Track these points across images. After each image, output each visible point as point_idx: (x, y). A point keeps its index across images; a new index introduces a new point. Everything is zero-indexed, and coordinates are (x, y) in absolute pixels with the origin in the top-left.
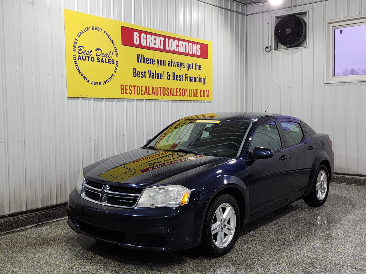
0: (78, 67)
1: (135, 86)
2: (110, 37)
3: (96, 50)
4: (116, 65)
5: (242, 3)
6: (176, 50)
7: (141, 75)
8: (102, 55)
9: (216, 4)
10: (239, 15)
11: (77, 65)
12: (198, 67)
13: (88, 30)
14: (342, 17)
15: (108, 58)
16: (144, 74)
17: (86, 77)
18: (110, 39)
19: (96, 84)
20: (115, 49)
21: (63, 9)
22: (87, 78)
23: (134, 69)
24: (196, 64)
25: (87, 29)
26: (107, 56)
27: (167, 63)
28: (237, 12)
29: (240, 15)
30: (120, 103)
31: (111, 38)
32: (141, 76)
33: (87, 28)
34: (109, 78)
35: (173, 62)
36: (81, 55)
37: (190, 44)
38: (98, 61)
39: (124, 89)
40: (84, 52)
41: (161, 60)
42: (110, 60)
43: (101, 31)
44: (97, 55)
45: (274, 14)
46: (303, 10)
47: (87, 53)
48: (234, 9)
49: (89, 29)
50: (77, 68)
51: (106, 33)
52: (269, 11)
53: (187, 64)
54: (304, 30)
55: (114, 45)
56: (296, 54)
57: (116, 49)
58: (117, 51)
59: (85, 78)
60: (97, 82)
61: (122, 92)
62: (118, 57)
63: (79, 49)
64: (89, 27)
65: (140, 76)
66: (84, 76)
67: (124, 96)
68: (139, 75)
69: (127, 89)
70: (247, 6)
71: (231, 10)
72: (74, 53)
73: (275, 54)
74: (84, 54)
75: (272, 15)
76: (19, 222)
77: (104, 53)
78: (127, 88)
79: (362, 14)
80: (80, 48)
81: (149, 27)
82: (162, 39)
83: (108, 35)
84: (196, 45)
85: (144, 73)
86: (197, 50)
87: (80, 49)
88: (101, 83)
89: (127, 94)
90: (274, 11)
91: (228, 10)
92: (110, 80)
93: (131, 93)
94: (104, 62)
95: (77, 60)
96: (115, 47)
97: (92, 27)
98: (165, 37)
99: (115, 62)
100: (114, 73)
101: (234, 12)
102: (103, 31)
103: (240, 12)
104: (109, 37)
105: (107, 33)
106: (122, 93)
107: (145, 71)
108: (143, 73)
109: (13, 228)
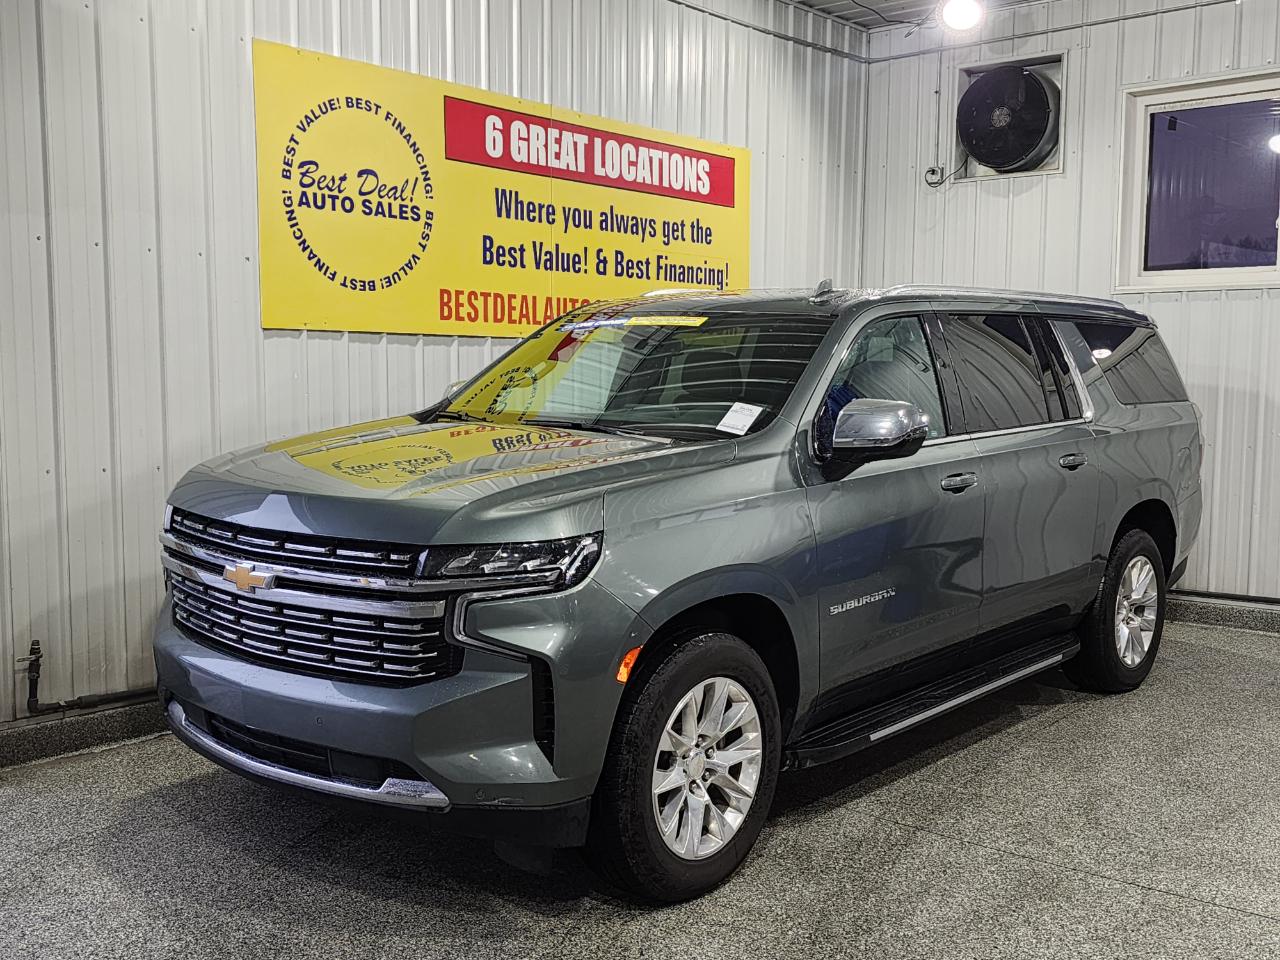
0: (299, 230)
1: (489, 295)
2: (405, 133)
3: (361, 174)
4: (426, 223)
5: (855, 23)
6: (629, 178)
7: (508, 258)
8: (380, 191)
9: (766, 22)
10: (842, 62)
11: (297, 224)
12: (702, 234)
13: (332, 109)
14: (1175, 75)
15: (399, 201)
16: (517, 255)
17: (324, 264)
18: (405, 137)
19: (359, 287)
20: (423, 173)
21: (248, 39)
22: (328, 268)
23: (486, 238)
24: (695, 224)
25: (331, 105)
26: (395, 193)
27: (596, 219)
28: (836, 51)
29: (846, 60)
30: (437, 351)
31: (410, 135)
32: (510, 262)
33: (329, 101)
34: (403, 268)
35: (617, 216)
36: (310, 191)
37: (676, 157)
38: (364, 212)
39: (453, 304)
40: (319, 182)
41: (575, 210)
42: (404, 209)
43: (376, 113)
44: (363, 191)
45: (956, 62)
46: (1052, 50)
47: (330, 185)
48: (824, 42)
49: (337, 105)
50: (294, 233)
51: (393, 119)
52: (942, 51)
53: (664, 223)
54: (1052, 115)
55: (420, 159)
56: (1024, 195)
57: (427, 173)
58: (429, 179)
59: (320, 265)
60: (361, 281)
61: (446, 314)
62: (432, 198)
63: (303, 170)
64: (338, 100)
65: (504, 262)
66: (319, 261)
67: (452, 327)
68: (501, 259)
69: (462, 305)
70: (870, 31)
71: (814, 46)
72: (286, 184)
73: (957, 192)
74: (320, 189)
75: (951, 63)
76: (103, 725)
77: (385, 186)
78: (461, 301)
79: (1242, 66)
80: (306, 167)
81: (539, 101)
82: (583, 140)
83: (400, 125)
84: (694, 160)
85: (519, 252)
86: (699, 178)
87: (307, 172)
88: (373, 282)
89: (462, 319)
90: (957, 51)
91: (808, 45)
92: (406, 274)
93: (473, 316)
94: (387, 214)
95: (295, 206)
96: (422, 164)
97: (347, 98)
98: (591, 133)
99: (422, 213)
100: (418, 251)
101: (826, 50)
102: (382, 113)
103: (846, 51)
104: (402, 132)
105: (396, 119)
106: (443, 317)
107: (522, 246)
108: (515, 252)
109: (82, 743)
